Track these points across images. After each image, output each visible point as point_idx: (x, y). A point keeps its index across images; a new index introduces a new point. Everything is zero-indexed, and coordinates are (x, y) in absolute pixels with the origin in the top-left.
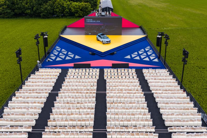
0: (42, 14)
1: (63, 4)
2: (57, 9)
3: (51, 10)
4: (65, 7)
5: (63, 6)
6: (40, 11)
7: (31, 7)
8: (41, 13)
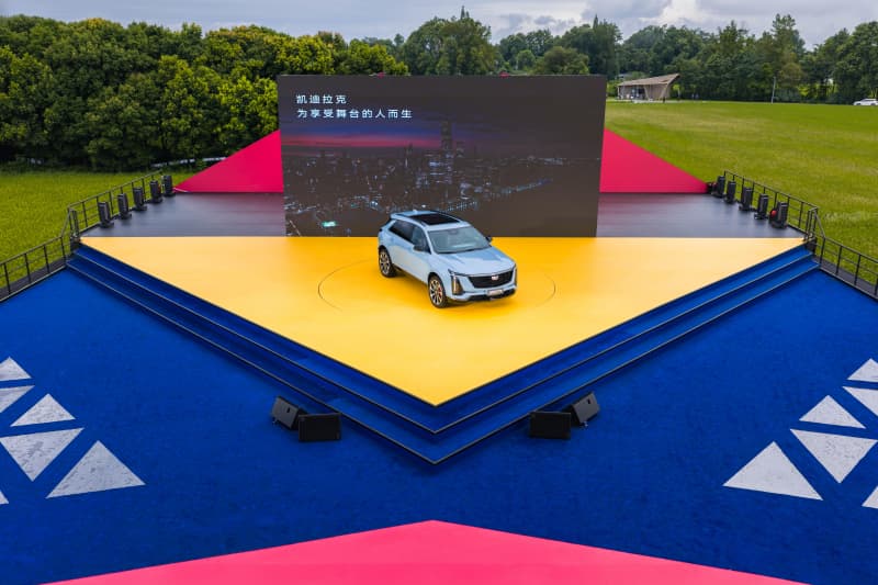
0: (91, 148)
1: (214, 90)
2: (179, 117)
3: (146, 124)
4: (227, 109)
5: (216, 104)
6: (80, 131)
7: (30, 108)
8: (88, 138)
